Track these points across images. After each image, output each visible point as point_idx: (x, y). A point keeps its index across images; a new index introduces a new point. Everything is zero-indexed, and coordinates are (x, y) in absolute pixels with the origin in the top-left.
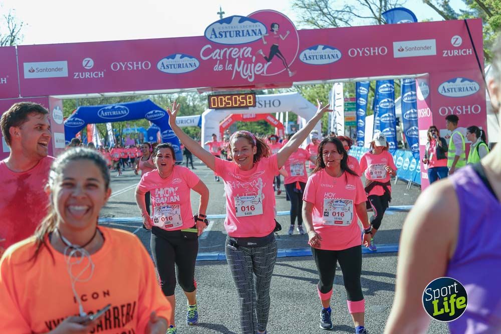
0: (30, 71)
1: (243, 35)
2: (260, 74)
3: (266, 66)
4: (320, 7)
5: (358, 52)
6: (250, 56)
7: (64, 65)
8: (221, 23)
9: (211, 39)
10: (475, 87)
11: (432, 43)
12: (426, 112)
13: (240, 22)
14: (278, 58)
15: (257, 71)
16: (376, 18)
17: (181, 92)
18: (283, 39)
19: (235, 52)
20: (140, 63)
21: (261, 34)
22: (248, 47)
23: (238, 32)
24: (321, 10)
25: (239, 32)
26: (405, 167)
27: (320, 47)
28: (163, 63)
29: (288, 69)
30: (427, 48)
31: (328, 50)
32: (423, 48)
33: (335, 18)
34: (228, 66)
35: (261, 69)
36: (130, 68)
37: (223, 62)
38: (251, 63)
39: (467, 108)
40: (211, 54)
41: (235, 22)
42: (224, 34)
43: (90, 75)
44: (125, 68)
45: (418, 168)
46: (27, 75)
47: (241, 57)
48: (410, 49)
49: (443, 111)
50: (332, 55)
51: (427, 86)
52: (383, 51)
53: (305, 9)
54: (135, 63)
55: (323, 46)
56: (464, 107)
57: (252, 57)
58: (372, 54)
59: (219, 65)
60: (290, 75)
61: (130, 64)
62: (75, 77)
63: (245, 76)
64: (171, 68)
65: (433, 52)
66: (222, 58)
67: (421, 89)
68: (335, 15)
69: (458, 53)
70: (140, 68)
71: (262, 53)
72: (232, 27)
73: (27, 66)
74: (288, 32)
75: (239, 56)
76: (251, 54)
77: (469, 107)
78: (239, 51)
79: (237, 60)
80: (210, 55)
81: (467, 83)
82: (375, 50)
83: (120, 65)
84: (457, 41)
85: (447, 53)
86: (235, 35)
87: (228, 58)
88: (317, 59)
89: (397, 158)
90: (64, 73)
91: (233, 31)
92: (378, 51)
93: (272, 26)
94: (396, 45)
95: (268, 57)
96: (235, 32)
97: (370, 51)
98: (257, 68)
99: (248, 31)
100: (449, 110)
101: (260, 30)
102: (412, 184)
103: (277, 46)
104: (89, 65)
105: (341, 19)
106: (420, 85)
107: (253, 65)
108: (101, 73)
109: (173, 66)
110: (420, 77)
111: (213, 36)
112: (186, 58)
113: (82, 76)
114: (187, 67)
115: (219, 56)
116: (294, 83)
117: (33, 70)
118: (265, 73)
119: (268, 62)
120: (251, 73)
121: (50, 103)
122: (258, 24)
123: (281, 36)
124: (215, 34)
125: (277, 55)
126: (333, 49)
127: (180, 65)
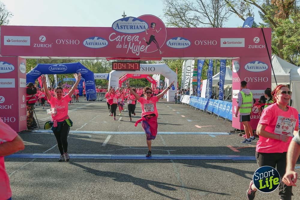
0: (7, 41)
1: (135, 29)
2: (143, 52)
3: (147, 47)
4: (180, 16)
5: (200, 42)
6: (138, 41)
7: (28, 38)
8: (122, 21)
9: (116, 29)
10: (265, 67)
11: (243, 40)
12: (237, 80)
13: (133, 20)
14: (154, 43)
15: (141, 50)
16: (212, 24)
17: (97, 59)
18: (158, 32)
19: (129, 38)
20: (73, 40)
21: (145, 29)
22: (137, 35)
23: (132, 27)
24: (181, 18)
26: (223, 110)
27: (179, 38)
28: (87, 42)
29: (160, 50)
30: (240, 43)
31: (183, 40)
32: (238, 43)
33: (188, 23)
34: (125, 45)
35: (144, 48)
36: (67, 43)
37: (122, 43)
38: (138, 45)
41: (130, 20)
42: (123, 27)
43: (43, 46)
44: (64, 43)
45: (231, 111)
46: (6, 43)
47: (133, 41)
48: (230, 43)
49: (247, 79)
50: (185, 43)
51: (239, 65)
52: (215, 43)
53: (172, 16)
54: (70, 40)
57: (139, 41)
58: (208, 44)
59: (119, 45)
60: (161, 54)
61: (67, 41)
62: (34, 46)
63: (134, 52)
65: (243, 45)
66: (121, 41)
67: (235, 66)
68: (189, 21)
69: (257, 47)
70: (73, 44)
71: (145, 40)
72: (128, 23)
73: (6, 38)
74: (161, 29)
75: (131, 41)
76: (138, 40)
78: (132, 38)
79: (130, 42)
80: (114, 39)
81: (261, 65)
82: (210, 42)
83: (62, 41)
84: (257, 40)
85: (251, 47)
86: (130, 28)
87: (125, 41)
88: (176, 45)
89: (219, 105)
90: (28, 44)
92: (212, 43)
93: (152, 24)
94: (222, 40)
95: (148, 42)
96: (130, 26)
97: (207, 42)
98: (141, 48)
99: (137, 26)
100: (250, 79)
101: (144, 26)
102: (227, 120)
103: (154, 36)
104: (42, 40)
105: (192, 24)
106: (235, 64)
107: (139, 46)
108: (50, 45)
109: (92, 44)
111: (117, 28)
112: (100, 39)
113: (39, 46)
114: (101, 45)
115: (120, 39)
116: (162, 58)
117: (10, 41)
118: (146, 51)
119: (148, 45)
120: (138, 50)
121: (18, 60)
122: (144, 22)
123: (156, 30)
124: (118, 27)
125: (154, 41)
127: (97, 43)
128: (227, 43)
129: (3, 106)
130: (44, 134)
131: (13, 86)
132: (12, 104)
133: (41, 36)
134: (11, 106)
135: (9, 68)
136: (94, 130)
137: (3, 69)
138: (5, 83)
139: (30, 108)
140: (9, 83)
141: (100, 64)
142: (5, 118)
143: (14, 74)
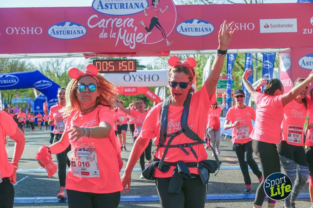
1: (127, 8)
2: (140, 43)
3: (146, 36)
6: (133, 26)
9: (98, 10)
11: (294, 22)
12: (288, 83)
14: (157, 29)
15: (138, 40)
17: (69, 56)
18: (163, 12)
19: (119, 21)
20: (32, 28)
21: (143, 7)
22: (131, 18)
25: (123, 4)
27: (196, 21)
28: (53, 30)
29: (166, 39)
30: (289, 25)
31: (202, 23)
32: (286, 26)
34: (112, 34)
35: (141, 38)
36: (23, 32)
37: (107, 30)
38: (133, 32)
40: (97, 23)
42: (109, 6)
44: (18, 33)
47: (124, 27)
48: (275, 26)
50: (206, 28)
51: (289, 59)
52: (251, 26)
54: (28, 28)
55: (198, 20)
57: (135, 27)
58: (241, 29)
59: (104, 33)
60: (168, 45)
61: (23, 29)
63: (127, 43)
64: (61, 34)
65: (294, 29)
66: (107, 27)
67: (283, 62)
70: (32, 33)
71: (143, 24)
74: (167, 7)
75: (122, 27)
78: (123, 21)
79: (121, 29)
80: (95, 24)
82: (244, 26)
83: (15, 30)
86: (119, 7)
87: (112, 27)
88: (192, 31)
91: (118, 4)
93: (153, 1)
94: (263, 22)
95: (148, 28)
96: (119, 5)
98: (138, 37)
99: (131, 4)
101: (142, 4)
103: (157, 19)
106: (283, 59)
107: (135, 34)
109: (62, 33)
110: (283, 52)
111: (100, 7)
112: (74, 25)
114: (75, 34)
115: (105, 25)
116: (171, 52)
118: (145, 42)
120: (133, 41)
123: (160, 10)
124: (102, 6)
126: (207, 23)
127: (69, 31)
128: (270, 26)
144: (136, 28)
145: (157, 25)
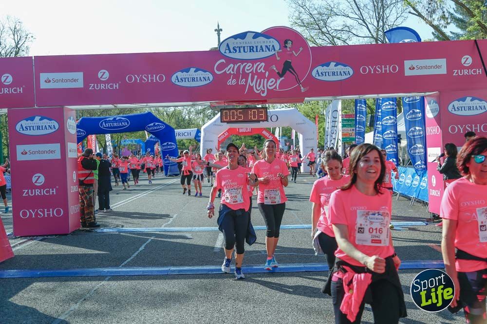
0: (46, 82)
1: (257, 51)
2: (273, 89)
3: (279, 82)
5: (370, 69)
6: (263, 71)
8: (236, 39)
9: (225, 54)
12: (435, 130)
13: (254, 37)
14: (291, 74)
15: (270, 86)
18: (296, 55)
19: (248, 67)
20: (154, 75)
21: (275, 50)
22: (261, 63)
24: (320, 29)
25: (253, 47)
26: (408, 184)
27: (333, 64)
28: (177, 77)
29: (301, 85)
30: (438, 66)
31: (340, 66)
34: (242, 79)
35: (274, 84)
37: (236, 76)
38: (264, 78)
39: (476, 126)
40: (225, 68)
41: (249, 37)
42: (238, 49)
44: (139, 81)
45: (421, 184)
46: (43, 85)
47: (254, 72)
49: (453, 129)
51: (437, 104)
54: (150, 76)
55: (335, 63)
56: (473, 125)
57: (266, 72)
59: (232, 80)
60: (303, 91)
61: (145, 76)
63: (258, 90)
64: (185, 81)
66: (235, 73)
67: (430, 107)
70: (155, 81)
71: (275, 69)
72: (246, 43)
73: (43, 76)
74: (301, 49)
75: (252, 72)
76: (264, 69)
77: (478, 125)
78: (253, 66)
79: (250, 74)
80: (223, 69)
81: (477, 103)
82: (386, 67)
84: (466, 60)
86: (249, 51)
87: (241, 71)
91: (247, 47)
92: (389, 69)
93: (286, 42)
94: (408, 64)
95: (281, 73)
96: (249, 47)
98: (269, 83)
99: (261, 46)
100: (458, 128)
101: (273, 46)
102: (415, 200)
103: (291, 62)
105: (339, 39)
106: (430, 104)
107: (266, 80)
109: (186, 79)
110: (429, 96)
111: (228, 51)
112: (199, 71)
113: (97, 87)
114: (201, 81)
115: (233, 70)
116: (306, 99)
117: (49, 81)
118: (278, 88)
120: (264, 88)
121: (65, 113)
122: (272, 40)
123: (293, 52)
124: (229, 49)
125: (290, 71)
126: (345, 66)
127: (194, 78)
129: (42, 190)
130: (112, 234)
131: (57, 156)
132: (57, 187)
133: (101, 71)
134: (55, 189)
135: (48, 126)
136: (193, 226)
137: (41, 128)
138: (44, 152)
139: (87, 190)
140: (50, 152)
141: (180, 113)
142: (46, 210)
143: (59, 137)
144: (267, 74)
145: (290, 69)
